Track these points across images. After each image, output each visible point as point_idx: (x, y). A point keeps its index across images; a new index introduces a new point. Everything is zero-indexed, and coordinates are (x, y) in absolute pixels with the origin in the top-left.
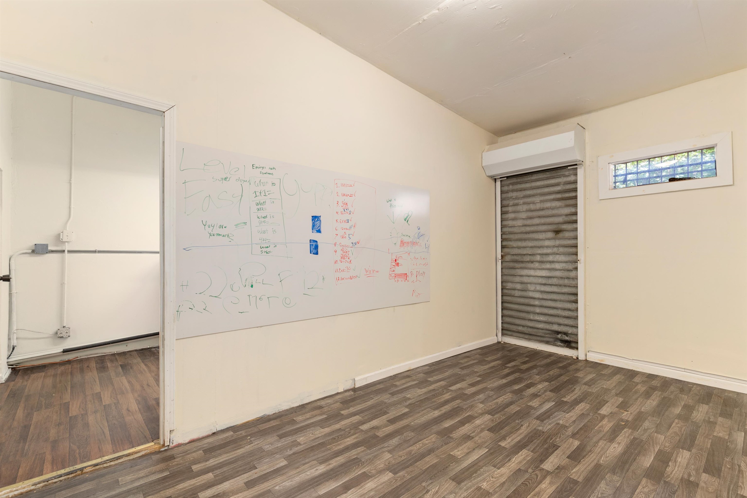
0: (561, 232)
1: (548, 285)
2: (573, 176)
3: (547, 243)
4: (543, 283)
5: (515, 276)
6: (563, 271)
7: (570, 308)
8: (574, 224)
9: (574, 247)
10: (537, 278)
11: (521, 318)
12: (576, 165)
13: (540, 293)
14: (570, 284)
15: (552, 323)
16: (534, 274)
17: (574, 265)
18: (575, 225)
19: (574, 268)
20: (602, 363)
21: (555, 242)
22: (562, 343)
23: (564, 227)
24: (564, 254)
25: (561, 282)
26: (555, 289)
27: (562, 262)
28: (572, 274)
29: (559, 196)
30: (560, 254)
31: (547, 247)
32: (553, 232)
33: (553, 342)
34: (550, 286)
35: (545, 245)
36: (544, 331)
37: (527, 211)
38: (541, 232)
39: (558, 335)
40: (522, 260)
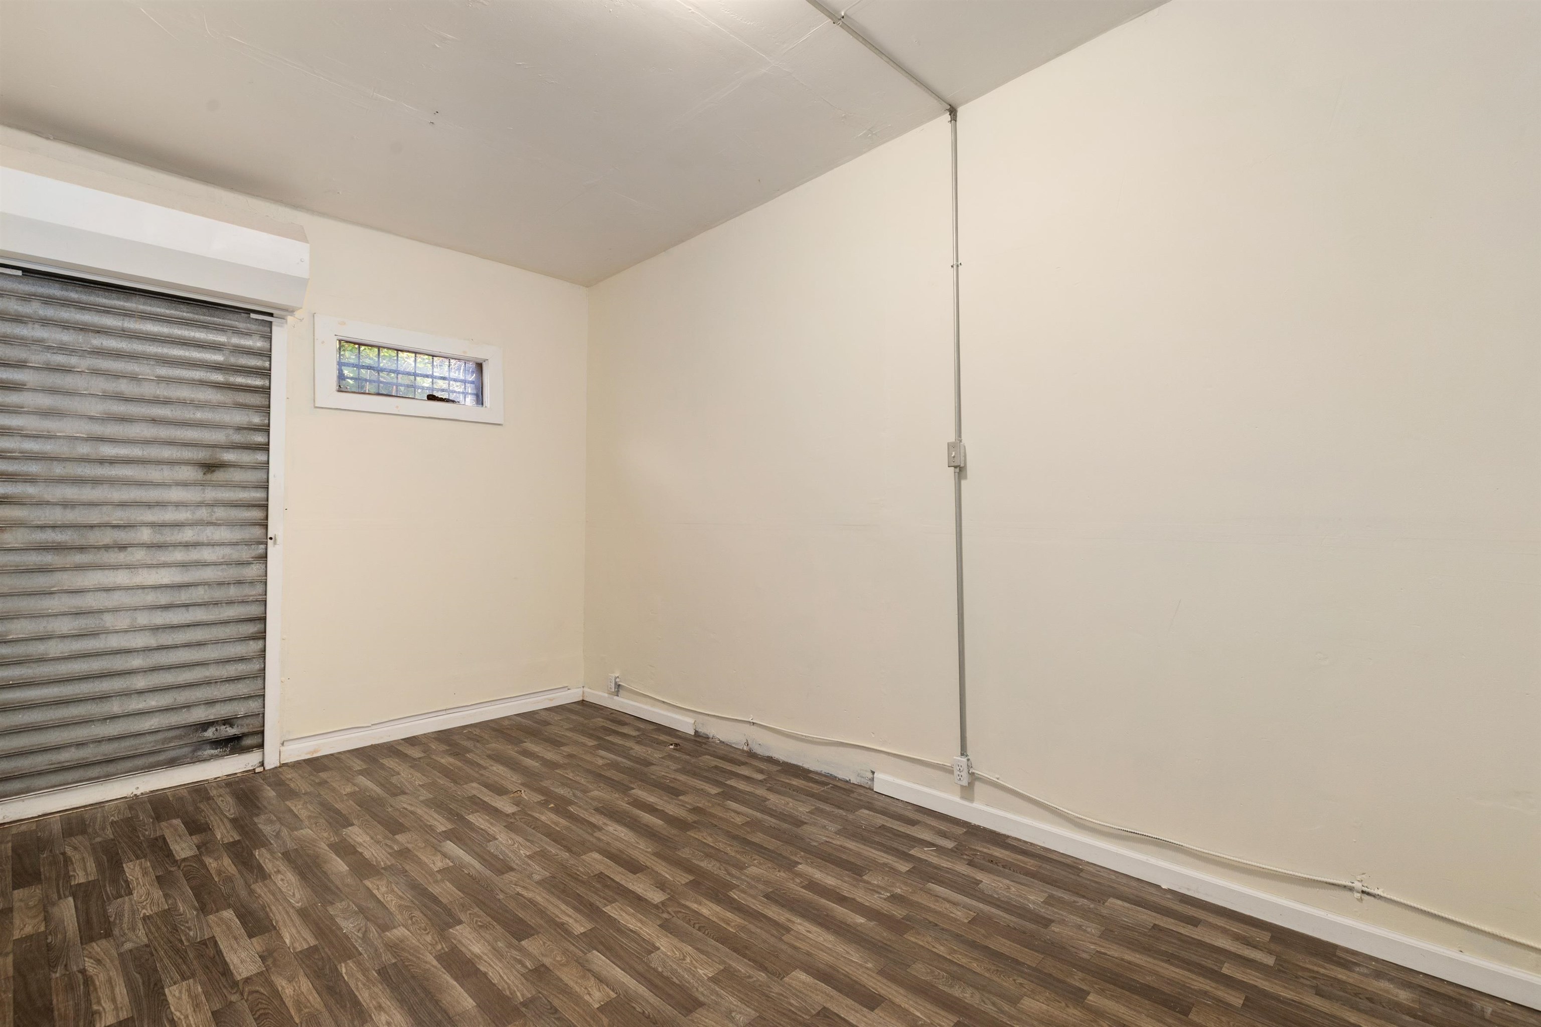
0: (222, 469)
1: (176, 609)
2: (258, 338)
3: (176, 494)
4: (164, 603)
5: (51, 593)
6: (224, 567)
7: (245, 655)
8: (258, 451)
9: (255, 508)
10: (140, 591)
11: (77, 720)
12: (271, 315)
13: (147, 633)
14: (245, 596)
15: (188, 706)
16: (127, 581)
17: (254, 549)
18: (260, 454)
19: (256, 558)
20: (315, 755)
21: (203, 493)
22: (217, 749)
23: (229, 456)
24: (231, 524)
25: (219, 594)
26: (199, 615)
27: (222, 544)
28: (253, 571)
29: (219, 377)
30: (219, 525)
31: (178, 505)
32: (196, 467)
33: (190, 755)
34: (184, 609)
35: (172, 500)
36: (160, 736)
37: (106, 396)
38: (159, 462)
39: (206, 730)
40: (83, 542)
